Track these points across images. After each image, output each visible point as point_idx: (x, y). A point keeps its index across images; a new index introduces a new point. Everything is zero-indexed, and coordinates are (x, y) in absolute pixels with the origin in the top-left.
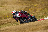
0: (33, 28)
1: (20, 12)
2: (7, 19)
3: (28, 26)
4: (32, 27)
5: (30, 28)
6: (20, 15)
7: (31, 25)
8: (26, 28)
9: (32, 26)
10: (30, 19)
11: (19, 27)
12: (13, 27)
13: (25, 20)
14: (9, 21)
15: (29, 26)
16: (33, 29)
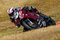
0: (55, 36)
1: (23, 9)
2: (5, 22)
3: (45, 32)
4: (53, 35)
5: (50, 37)
6: (23, 15)
7: (51, 32)
8: (43, 38)
9: (53, 33)
10: (41, 23)
11: (30, 35)
12: (17, 36)
13: (32, 24)
14: (9, 26)
15: (48, 33)
16: (55, 38)
